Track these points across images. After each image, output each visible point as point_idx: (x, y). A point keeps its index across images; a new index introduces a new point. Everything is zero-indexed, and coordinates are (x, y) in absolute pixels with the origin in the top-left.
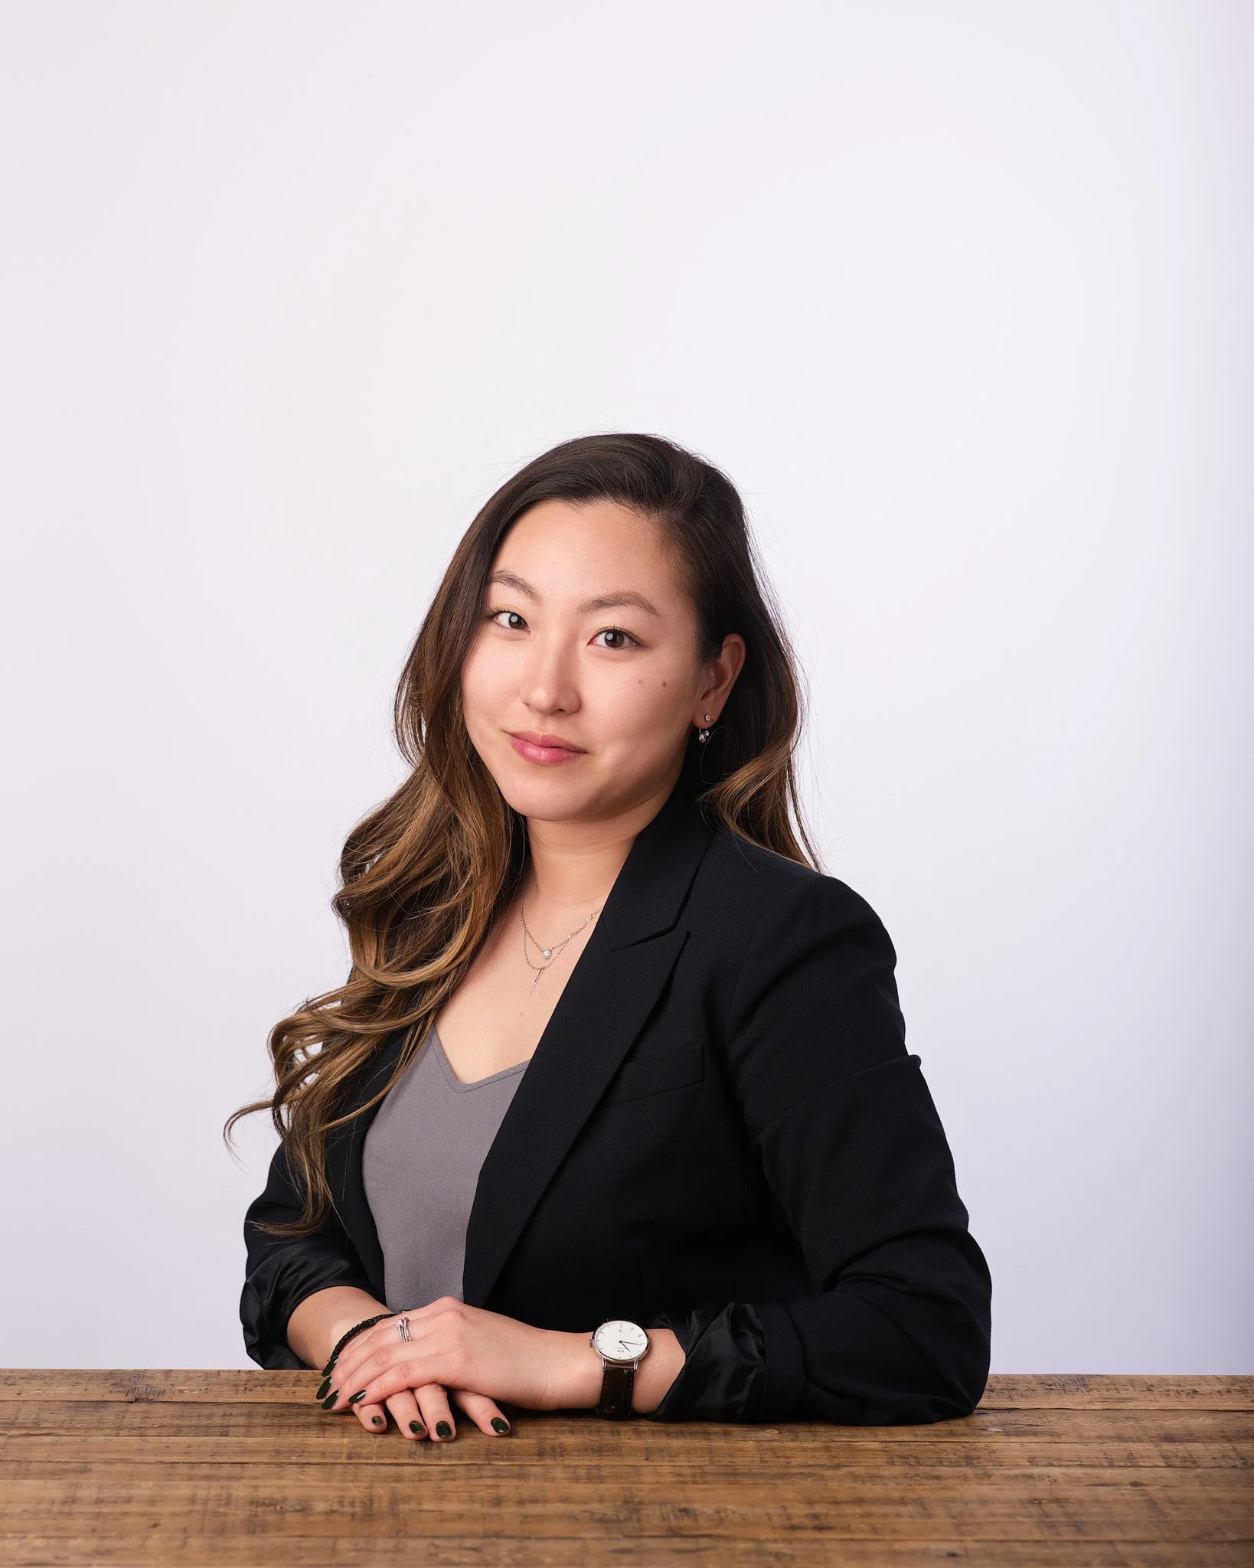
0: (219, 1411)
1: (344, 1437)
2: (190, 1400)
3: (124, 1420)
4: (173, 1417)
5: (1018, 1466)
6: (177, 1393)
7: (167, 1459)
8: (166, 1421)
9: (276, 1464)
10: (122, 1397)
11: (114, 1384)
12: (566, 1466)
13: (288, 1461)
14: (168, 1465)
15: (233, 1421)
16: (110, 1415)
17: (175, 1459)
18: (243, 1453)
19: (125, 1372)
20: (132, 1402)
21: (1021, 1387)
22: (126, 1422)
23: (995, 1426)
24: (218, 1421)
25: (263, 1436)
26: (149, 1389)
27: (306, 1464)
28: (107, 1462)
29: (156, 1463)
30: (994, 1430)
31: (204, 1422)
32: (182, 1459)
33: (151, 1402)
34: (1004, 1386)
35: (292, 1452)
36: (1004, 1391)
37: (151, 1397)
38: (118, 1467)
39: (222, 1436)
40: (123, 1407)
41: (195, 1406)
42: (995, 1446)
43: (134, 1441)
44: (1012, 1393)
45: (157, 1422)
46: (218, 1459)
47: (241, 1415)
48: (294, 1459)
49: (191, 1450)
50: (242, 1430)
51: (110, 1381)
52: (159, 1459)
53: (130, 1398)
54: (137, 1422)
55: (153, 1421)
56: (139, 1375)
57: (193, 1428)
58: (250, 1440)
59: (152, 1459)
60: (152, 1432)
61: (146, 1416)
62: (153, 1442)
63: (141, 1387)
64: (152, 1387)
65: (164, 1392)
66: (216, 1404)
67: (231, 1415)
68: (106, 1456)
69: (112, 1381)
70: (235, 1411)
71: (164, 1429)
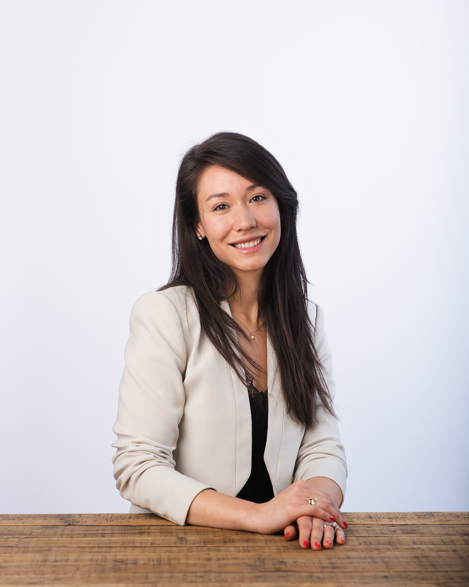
0: (101, 528)
1: (149, 537)
2: (89, 524)
3: (64, 532)
4: (83, 531)
5: (409, 545)
6: (84, 522)
7: (82, 545)
8: (80, 532)
9: (124, 547)
10: (63, 524)
11: (60, 519)
12: (235, 547)
13: (128, 546)
14: (82, 548)
15: (106, 532)
16: (59, 530)
17: (84, 546)
18: (111, 543)
19: (64, 515)
20: (67, 526)
21: (408, 517)
22: (65, 533)
23: (399, 530)
24: (101, 532)
25: (118, 537)
26: (73, 521)
27: (135, 547)
28: (58, 547)
29: (77, 547)
30: (399, 532)
31: (95, 532)
32: (87, 545)
33: (74, 525)
34: (402, 516)
35: (130, 543)
36: (402, 518)
37: (74, 523)
38: (63, 549)
39: (102, 537)
40: (64, 527)
41: (91, 526)
42: (400, 538)
43: (69, 540)
44: (405, 519)
45: (77, 532)
46: (101, 545)
47: (109, 530)
48: (130, 545)
49: (90, 542)
50: (110, 535)
51: (58, 518)
52: (78, 545)
53: (67, 524)
54: (69, 532)
55: (75, 532)
56: (69, 516)
57: (91, 534)
58: (113, 539)
59: (76, 546)
60: (75, 536)
61: (73, 530)
62: (75, 539)
63: (71, 519)
64: (74, 520)
65: (79, 521)
66: (100, 526)
67: (105, 530)
68: (58, 545)
69: (59, 518)
70: (107, 528)
71: (80, 535)
